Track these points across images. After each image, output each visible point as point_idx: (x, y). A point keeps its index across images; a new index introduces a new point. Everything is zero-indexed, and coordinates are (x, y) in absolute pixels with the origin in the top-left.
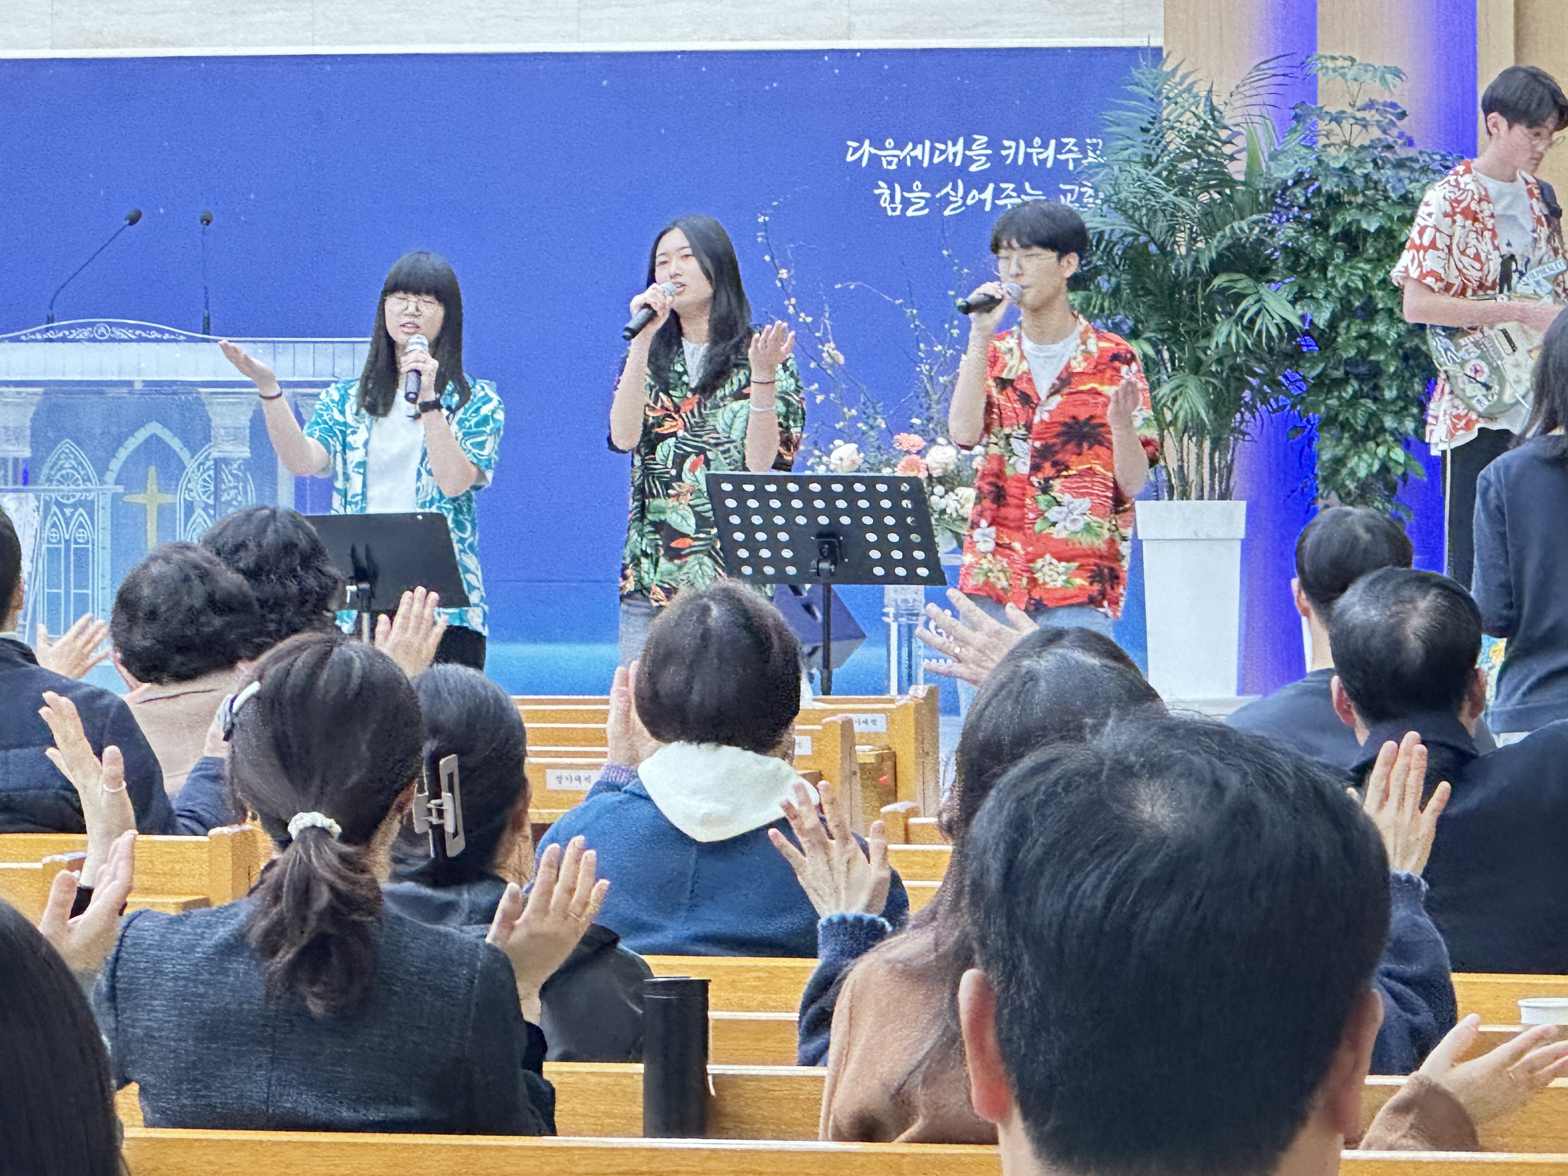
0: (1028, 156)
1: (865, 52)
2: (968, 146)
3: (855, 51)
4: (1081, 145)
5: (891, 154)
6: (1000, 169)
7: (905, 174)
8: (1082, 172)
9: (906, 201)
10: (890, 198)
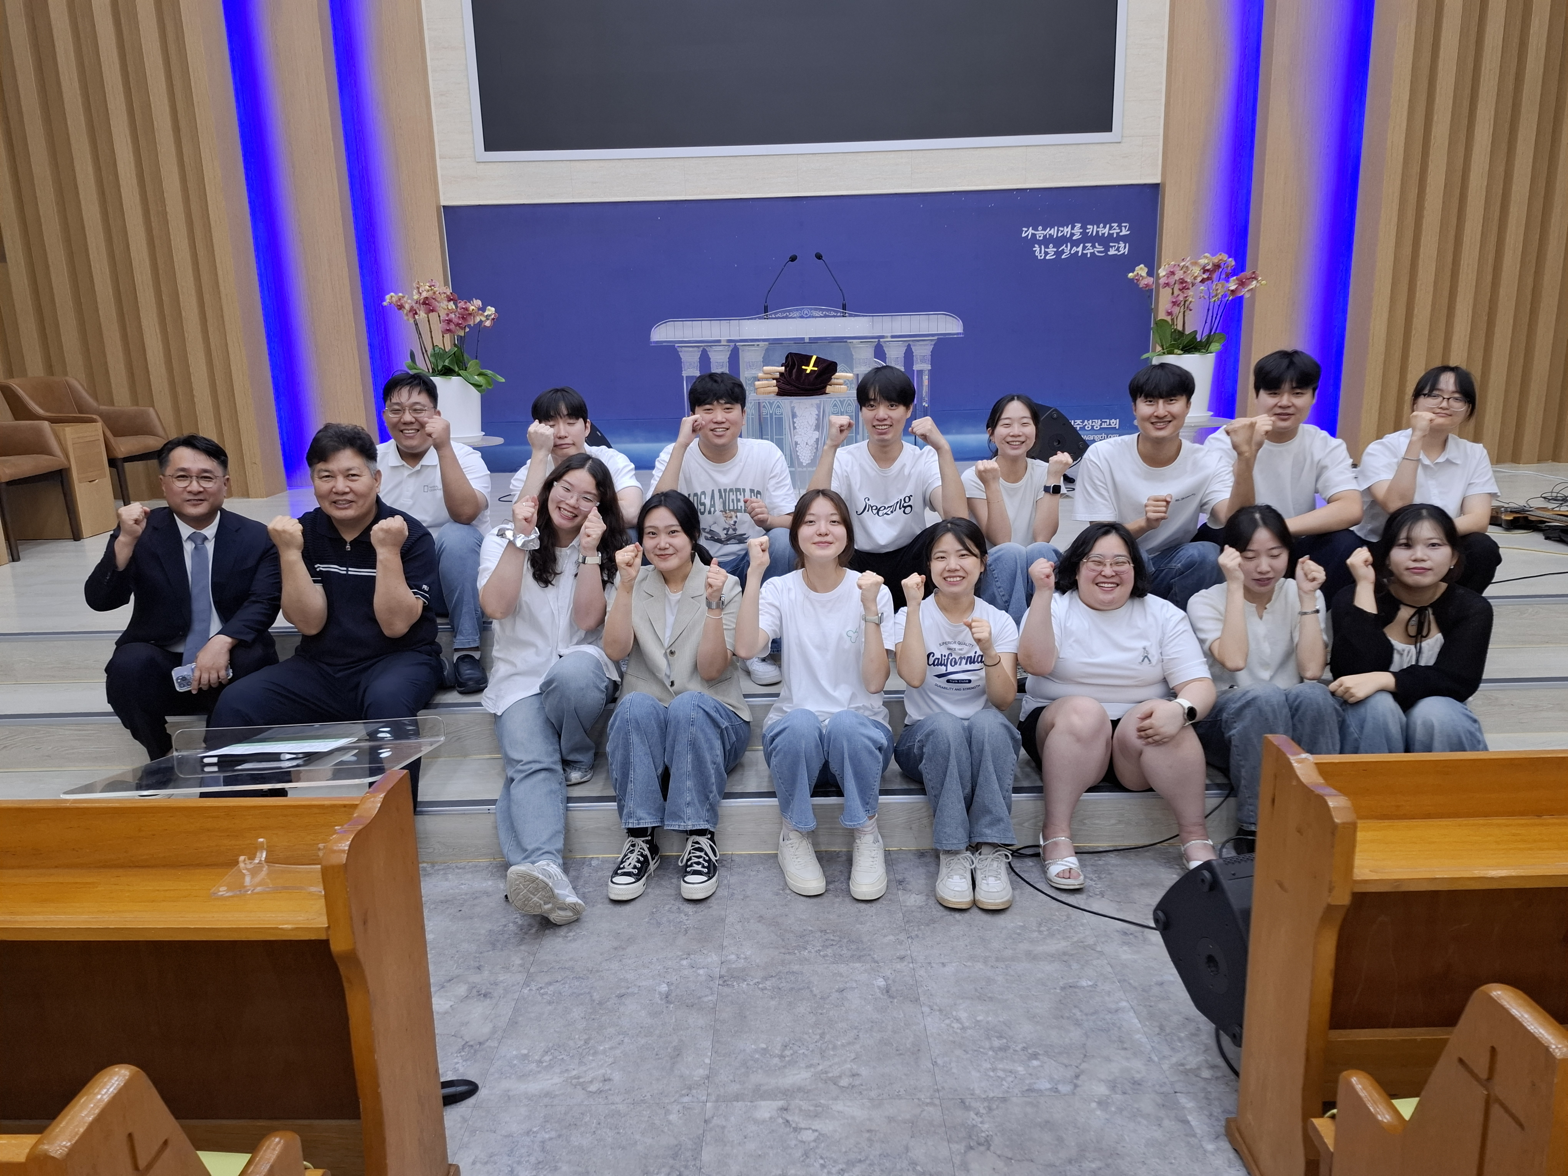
0: (1097, 232)
1: (1031, 189)
2: (1072, 229)
3: (1027, 189)
4: (1120, 227)
5: (1040, 234)
6: (1086, 238)
7: (1046, 241)
8: (1119, 238)
9: (1046, 253)
10: (1039, 252)
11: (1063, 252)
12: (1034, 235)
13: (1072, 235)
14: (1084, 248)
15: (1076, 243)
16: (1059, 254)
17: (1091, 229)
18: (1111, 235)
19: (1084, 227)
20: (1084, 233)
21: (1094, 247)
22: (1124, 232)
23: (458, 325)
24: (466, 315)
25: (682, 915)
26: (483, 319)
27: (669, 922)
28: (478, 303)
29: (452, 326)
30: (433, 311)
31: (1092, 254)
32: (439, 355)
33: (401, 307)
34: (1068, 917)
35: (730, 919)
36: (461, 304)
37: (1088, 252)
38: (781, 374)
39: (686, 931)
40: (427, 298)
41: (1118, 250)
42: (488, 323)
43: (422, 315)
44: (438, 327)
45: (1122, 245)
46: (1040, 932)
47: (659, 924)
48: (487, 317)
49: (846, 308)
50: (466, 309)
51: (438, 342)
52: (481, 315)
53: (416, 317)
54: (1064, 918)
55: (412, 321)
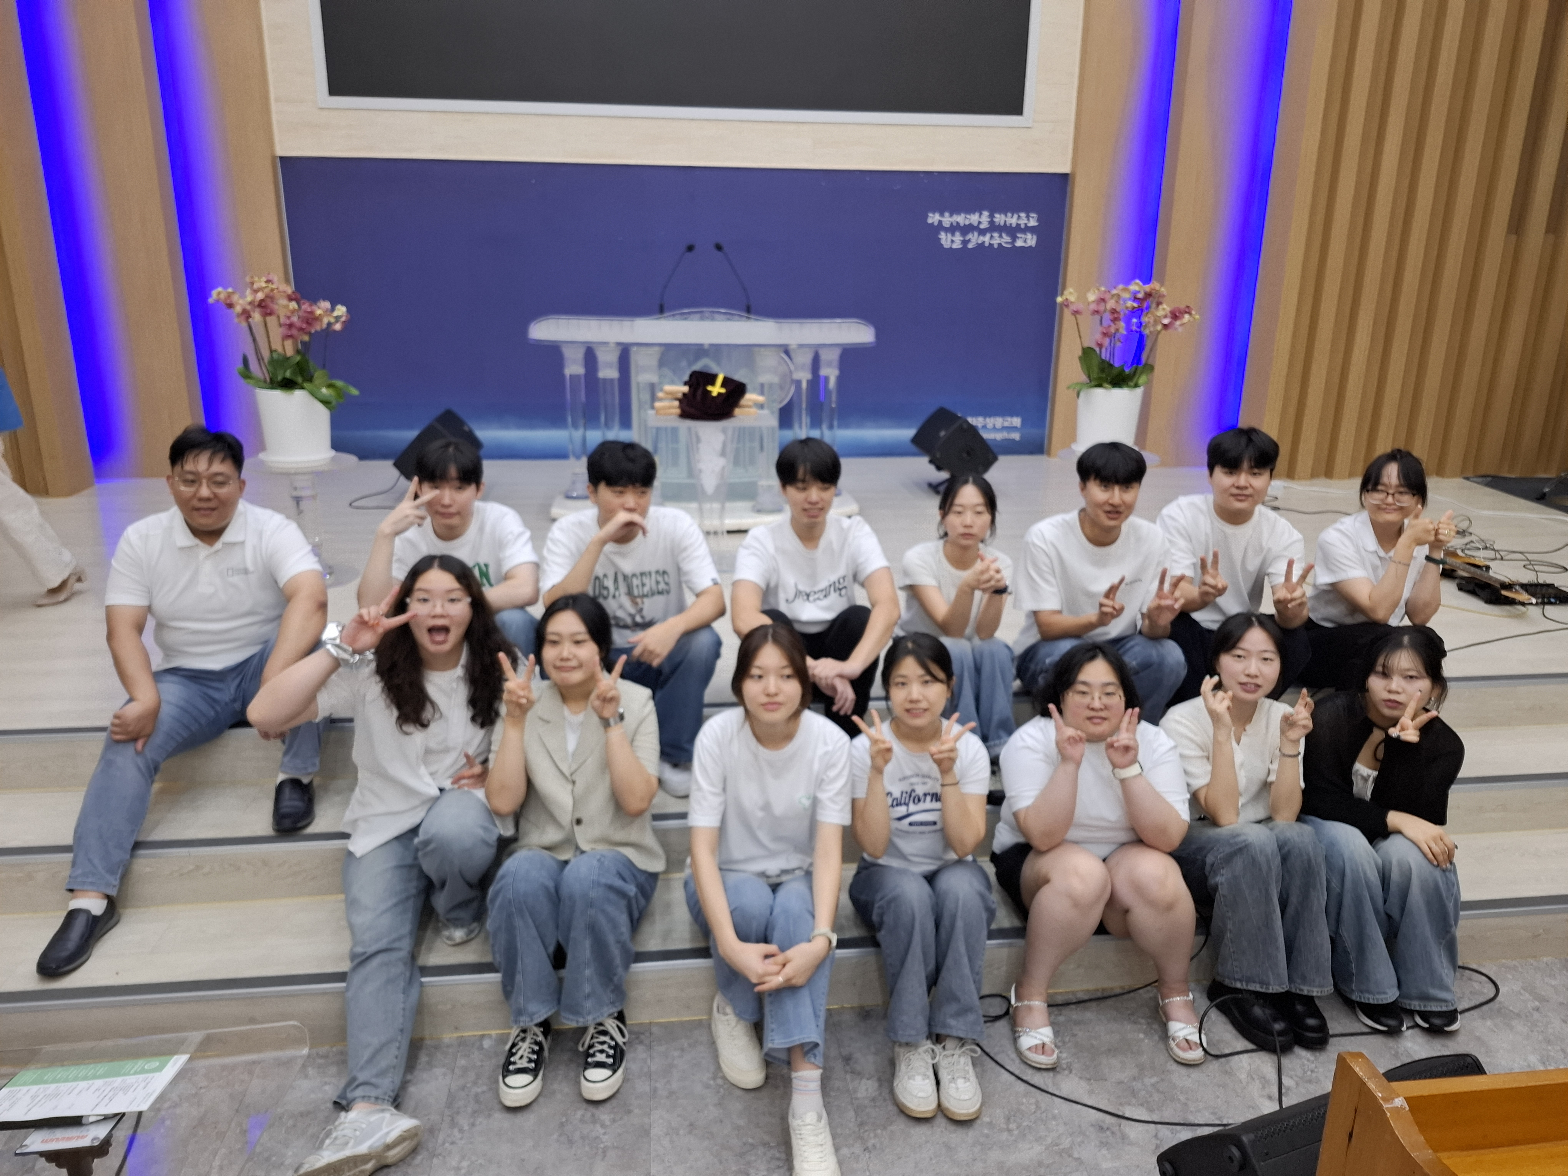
0: (1005, 221)
1: (938, 172)
2: (980, 216)
3: (934, 172)
4: (1028, 217)
5: (947, 220)
6: (993, 227)
7: (953, 229)
8: (1027, 229)
9: (953, 241)
10: (945, 240)
11: (969, 241)
12: (940, 222)
13: (980, 223)
14: (992, 237)
15: (982, 232)
16: (965, 242)
17: (999, 219)
18: (1018, 225)
19: (991, 216)
20: (992, 223)
21: (1001, 236)
22: (1033, 223)
23: (301, 329)
24: (310, 319)
25: (598, 1126)
26: (332, 320)
27: (583, 1138)
28: (326, 305)
29: (294, 332)
30: (270, 314)
31: (1000, 245)
32: (279, 362)
33: (230, 306)
34: (1037, 1104)
35: (655, 1131)
36: (306, 306)
37: (996, 242)
38: (684, 395)
39: (604, 1152)
40: (262, 301)
41: (1025, 241)
42: (338, 327)
43: (257, 316)
44: (276, 333)
45: (1029, 236)
46: (1009, 1131)
47: (571, 1142)
48: (337, 318)
49: (750, 310)
50: (312, 313)
51: (277, 345)
52: (330, 315)
53: (250, 320)
54: (1033, 1107)
55: (244, 324)
